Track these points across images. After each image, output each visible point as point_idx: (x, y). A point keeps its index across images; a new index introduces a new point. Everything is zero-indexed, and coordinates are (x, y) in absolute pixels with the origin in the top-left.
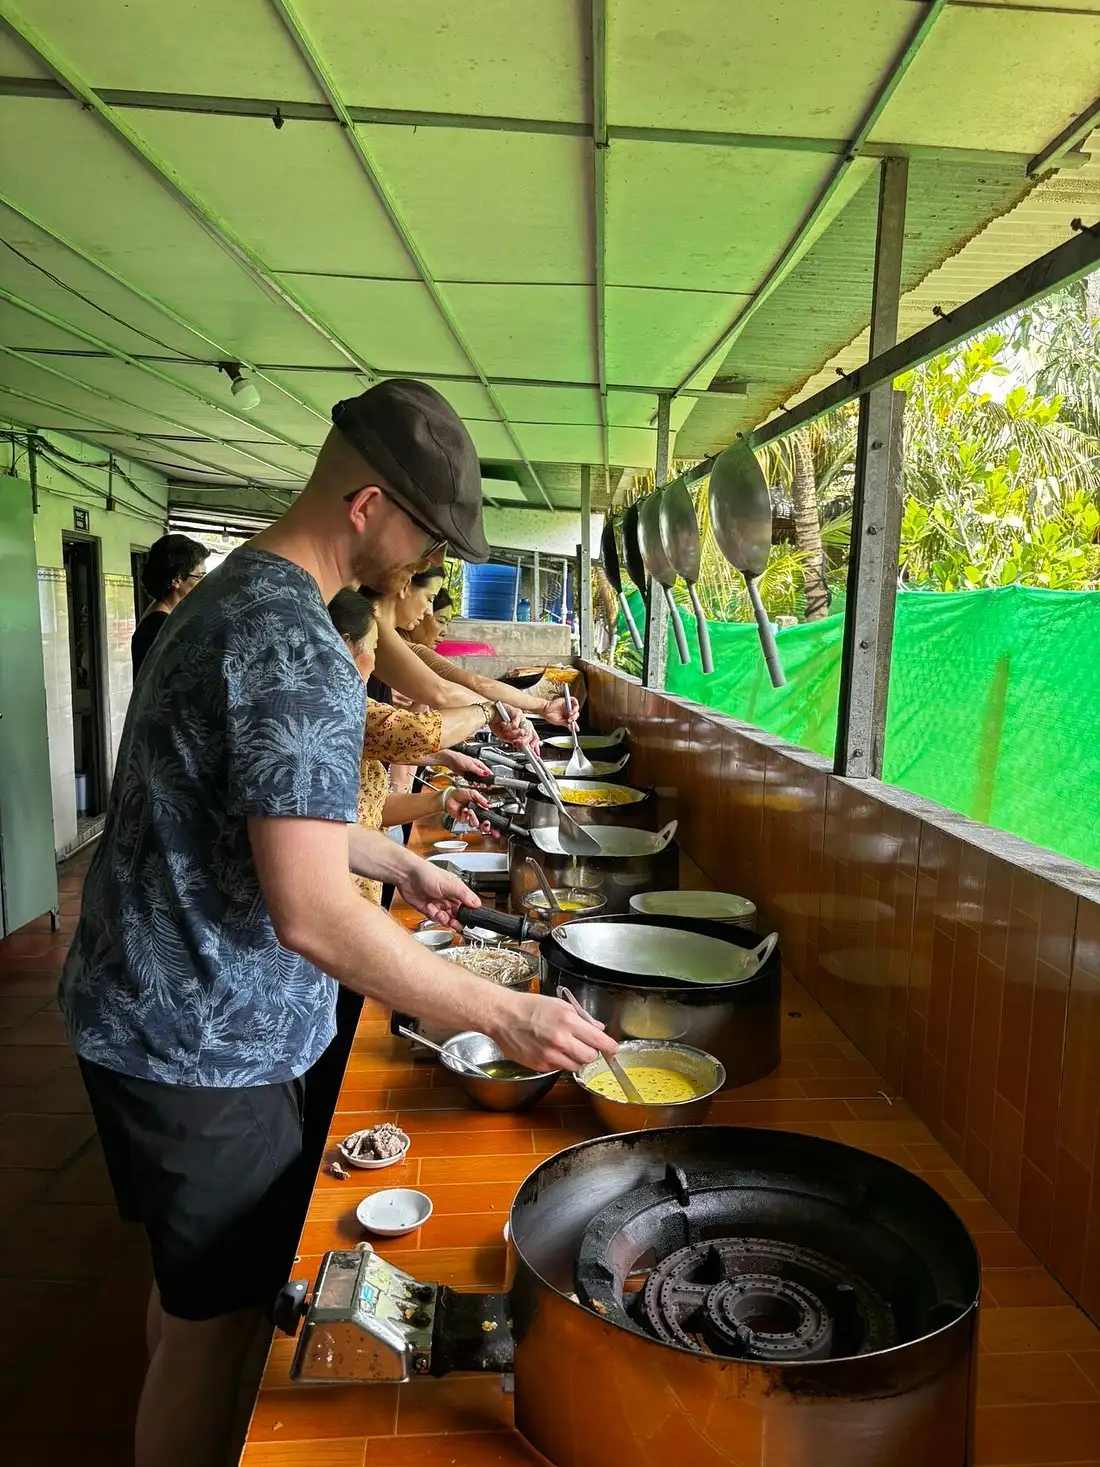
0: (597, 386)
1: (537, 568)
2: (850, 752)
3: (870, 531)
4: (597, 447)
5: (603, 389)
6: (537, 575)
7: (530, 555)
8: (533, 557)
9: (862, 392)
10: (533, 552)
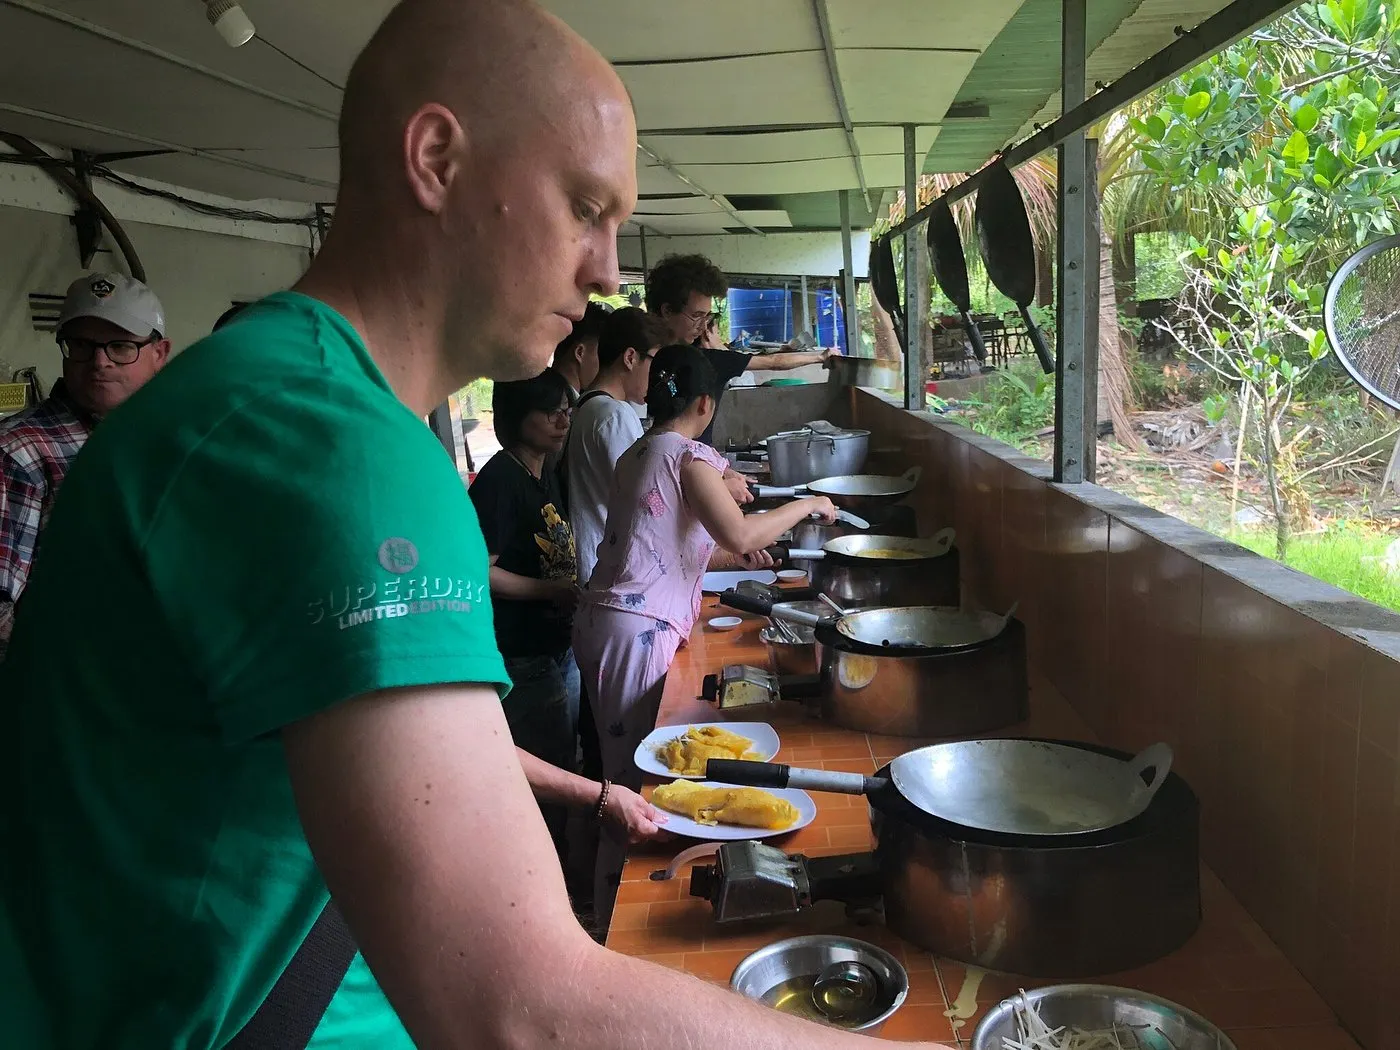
0: (842, 125)
1: (805, 292)
2: (1065, 461)
3: (1072, 266)
4: (852, 175)
5: (848, 127)
6: (805, 299)
7: (797, 279)
8: (800, 281)
9: (1059, 142)
10: (800, 276)
